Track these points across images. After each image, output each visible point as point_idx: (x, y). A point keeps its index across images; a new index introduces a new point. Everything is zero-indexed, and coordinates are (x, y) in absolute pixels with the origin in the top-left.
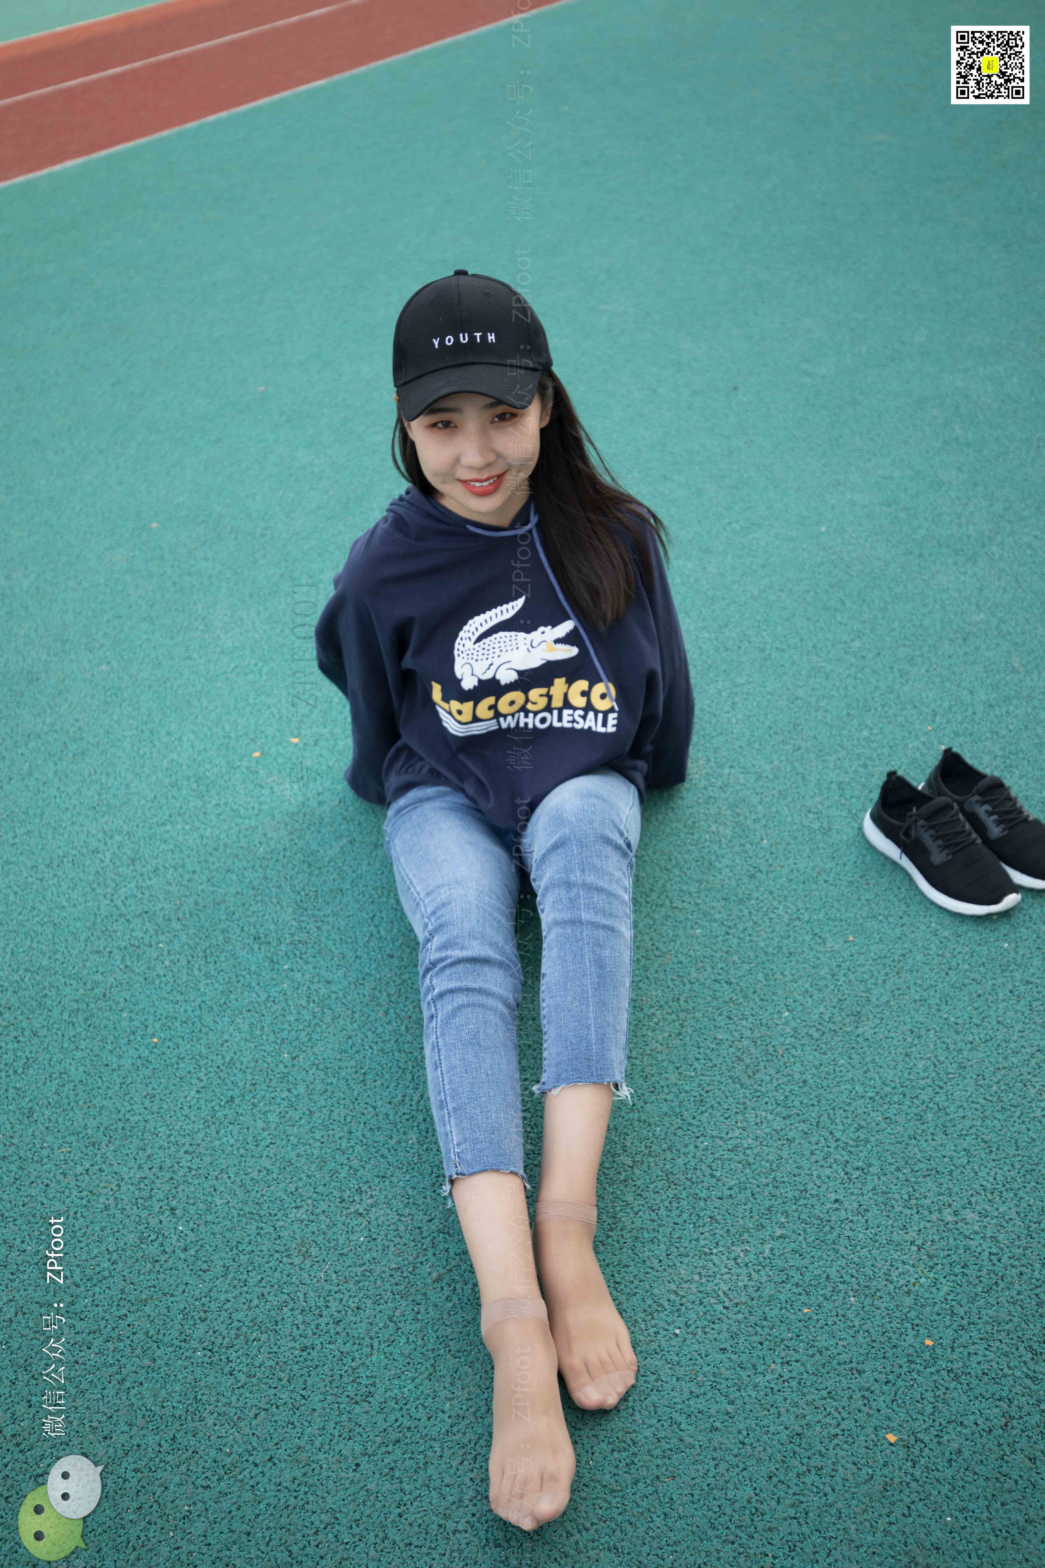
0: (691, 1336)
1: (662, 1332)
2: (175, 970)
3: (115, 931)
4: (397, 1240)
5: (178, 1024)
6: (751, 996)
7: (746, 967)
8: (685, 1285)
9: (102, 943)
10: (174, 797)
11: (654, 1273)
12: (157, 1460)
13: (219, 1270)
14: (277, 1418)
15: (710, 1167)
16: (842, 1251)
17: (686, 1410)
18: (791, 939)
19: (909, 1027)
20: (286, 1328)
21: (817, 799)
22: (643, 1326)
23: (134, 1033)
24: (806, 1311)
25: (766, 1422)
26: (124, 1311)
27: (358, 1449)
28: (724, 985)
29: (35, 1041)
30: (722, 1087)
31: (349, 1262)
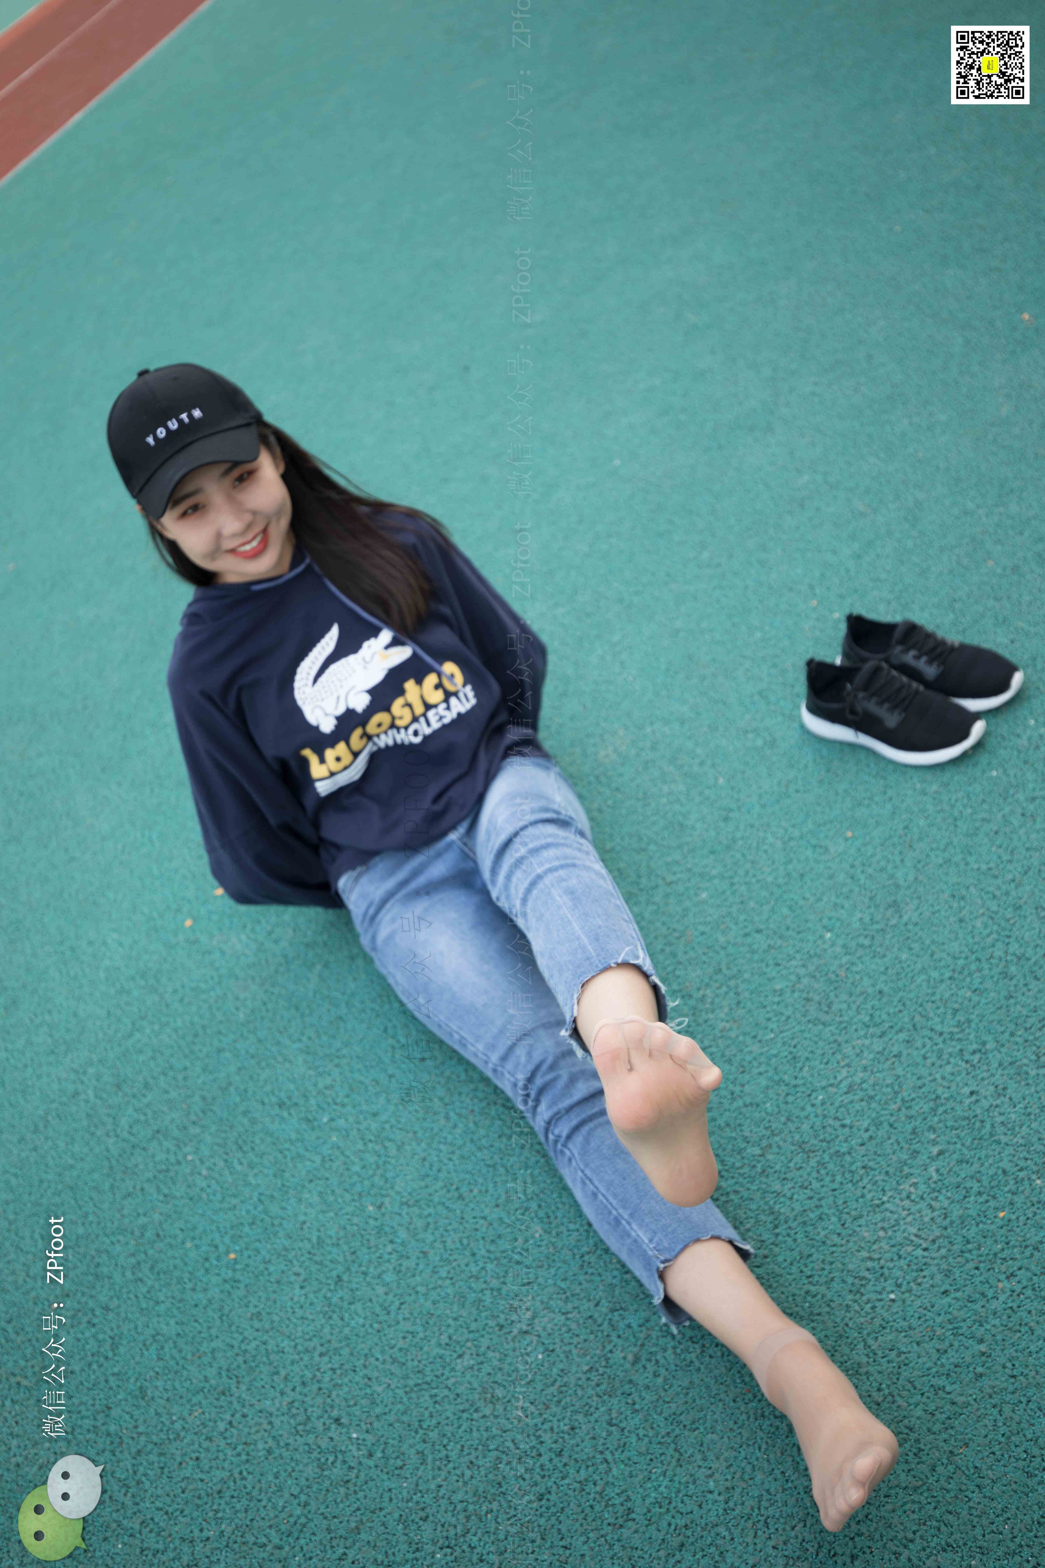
0: (907, 1295)
1: (878, 1304)
2: (216, 1176)
3: (136, 1166)
4: (575, 1340)
6: (786, 934)
7: (766, 908)
8: (875, 1247)
9: (129, 1184)
10: (127, 1004)
11: (840, 1249)
13: (415, 1459)
15: (836, 1118)
16: (1004, 1139)
17: (942, 1370)
18: (795, 861)
19: (948, 893)
20: (512, 1485)
21: (747, 717)
22: (857, 1308)
23: (207, 1259)
24: (1001, 1215)
25: (1023, 1343)
26: (341, 1550)
28: (756, 935)
29: (111, 1316)
30: (806, 1035)
31: (539, 1386)
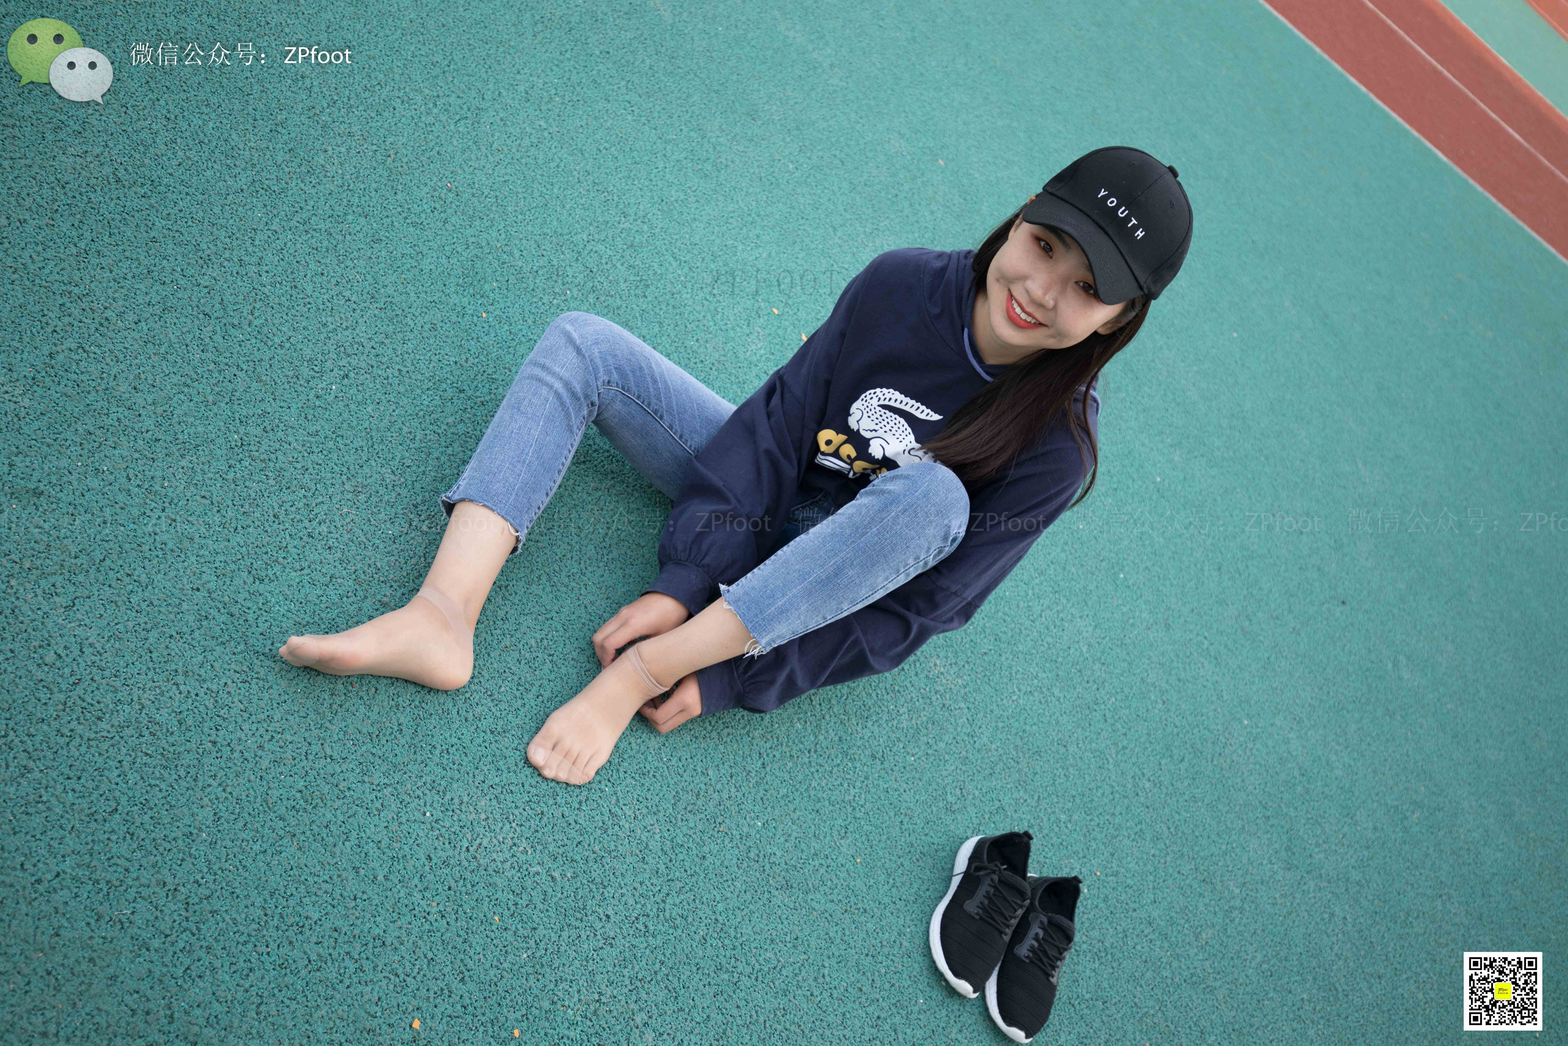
0: (429, 827)
1: (422, 802)
2: (552, 310)
3: (563, 253)
4: (402, 561)
5: (506, 327)
6: (761, 788)
7: (787, 777)
8: (472, 809)
9: (548, 246)
10: (703, 259)
11: (471, 780)
12: (134, 433)
13: (312, 429)
14: (209, 513)
15: (587, 799)
16: (565, 934)
17: (363, 842)
18: (831, 808)
19: (799, 934)
20: (286, 496)
21: (977, 793)
22: (419, 784)
23: (482, 297)
24: (496, 918)
25: (383, 912)
26: (245, 367)
27: (212, 586)
28: (760, 763)
29: (440, 224)
30: (665, 788)
31: (365, 528)
